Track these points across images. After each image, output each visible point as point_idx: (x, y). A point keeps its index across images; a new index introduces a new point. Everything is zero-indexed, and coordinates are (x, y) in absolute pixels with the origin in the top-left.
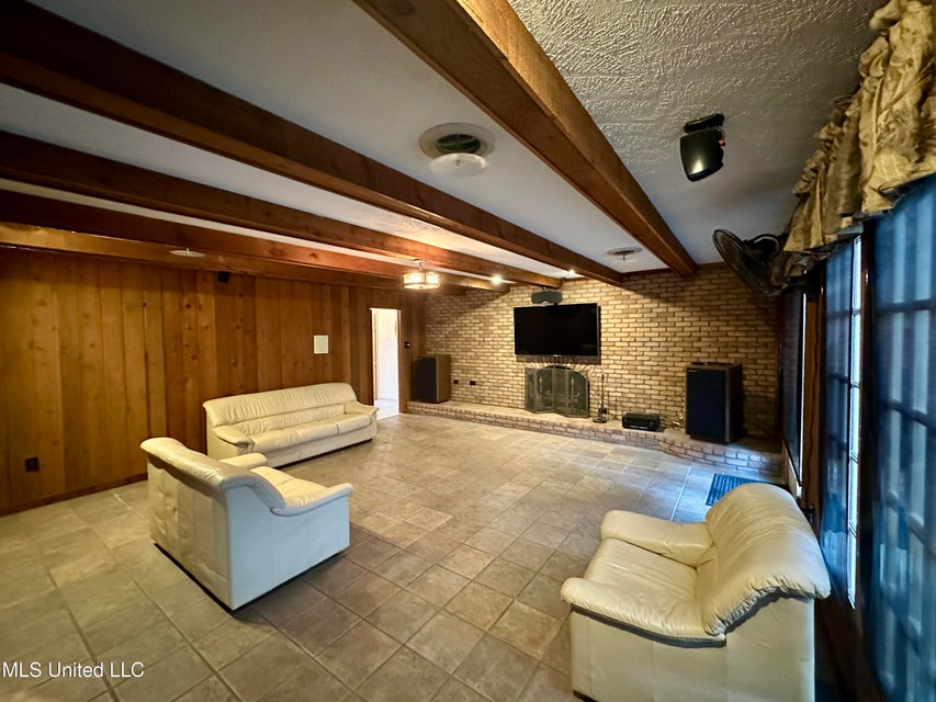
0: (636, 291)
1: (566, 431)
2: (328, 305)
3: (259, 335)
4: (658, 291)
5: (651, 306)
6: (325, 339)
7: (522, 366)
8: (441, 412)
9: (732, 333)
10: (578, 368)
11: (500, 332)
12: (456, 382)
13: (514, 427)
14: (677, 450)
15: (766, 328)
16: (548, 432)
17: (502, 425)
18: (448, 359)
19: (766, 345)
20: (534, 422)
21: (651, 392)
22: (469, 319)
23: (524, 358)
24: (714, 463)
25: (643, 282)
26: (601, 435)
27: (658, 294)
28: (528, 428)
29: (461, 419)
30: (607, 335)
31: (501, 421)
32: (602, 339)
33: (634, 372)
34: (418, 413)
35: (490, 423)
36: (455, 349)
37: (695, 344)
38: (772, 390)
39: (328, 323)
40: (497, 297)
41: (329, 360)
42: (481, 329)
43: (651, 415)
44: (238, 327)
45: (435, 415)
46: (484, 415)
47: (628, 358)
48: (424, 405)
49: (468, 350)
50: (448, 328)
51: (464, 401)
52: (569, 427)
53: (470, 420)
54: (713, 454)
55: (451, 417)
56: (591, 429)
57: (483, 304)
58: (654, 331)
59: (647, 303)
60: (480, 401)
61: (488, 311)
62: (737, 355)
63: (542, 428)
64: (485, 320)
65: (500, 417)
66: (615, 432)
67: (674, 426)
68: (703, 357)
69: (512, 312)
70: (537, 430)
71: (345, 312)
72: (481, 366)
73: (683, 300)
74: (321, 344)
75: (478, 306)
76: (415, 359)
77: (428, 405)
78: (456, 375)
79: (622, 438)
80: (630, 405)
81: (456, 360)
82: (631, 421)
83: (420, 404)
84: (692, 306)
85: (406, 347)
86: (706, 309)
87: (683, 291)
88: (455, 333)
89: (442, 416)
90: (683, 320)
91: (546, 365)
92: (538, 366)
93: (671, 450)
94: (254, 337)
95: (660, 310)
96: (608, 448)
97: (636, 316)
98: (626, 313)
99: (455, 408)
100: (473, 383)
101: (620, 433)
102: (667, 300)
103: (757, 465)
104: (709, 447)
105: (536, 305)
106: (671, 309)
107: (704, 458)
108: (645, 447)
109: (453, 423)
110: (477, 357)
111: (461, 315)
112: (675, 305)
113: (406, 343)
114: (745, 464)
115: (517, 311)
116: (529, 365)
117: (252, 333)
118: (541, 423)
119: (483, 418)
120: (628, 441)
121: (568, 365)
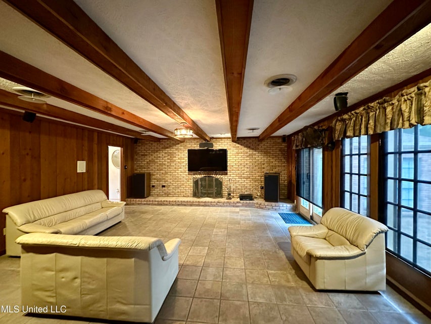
0: (241, 145)
1: (217, 205)
2: (86, 143)
3: (42, 160)
4: (250, 145)
5: (247, 151)
6: (84, 163)
7: (191, 177)
8: (148, 203)
9: (275, 162)
10: (218, 176)
11: (179, 161)
12: (153, 186)
13: (191, 205)
14: (262, 206)
15: (284, 160)
16: (209, 206)
17: (185, 205)
18: (150, 175)
19: (284, 166)
20: (202, 202)
21: (247, 185)
22: (162, 154)
23: (193, 172)
24: (276, 209)
25: (244, 141)
26: (232, 204)
27: (250, 146)
28: (199, 205)
29: (161, 205)
30: (230, 162)
31: (184, 203)
32: (228, 164)
33: (240, 177)
34: (133, 204)
35: (179, 205)
36: (153, 169)
37: (263, 166)
38: (286, 182)
39: (86, 153)
40: (178, 144)
41: (86, 176)
42: (168, 159)
43: (247, 194)
44: (28, 154)
45: (144, 204)
46: (175, 202)
47: (238, 172)
48: (138, 200)
49: (162, 170)
50: (149, 158)
51: (158, 196)
52: (218, 202)
53: (167, 205)
54: (275, 206)
55: (155, 205)
56: (227, 202)
57: (170, 147)
58: (248, 161)
59: (246, 150)
60: (167, 195)
61: (173, 150)
62: (276, 170)
63: (205, 205)
64: (171, 155)
65: (184, 202)
66: (237, 202)
67: (256, 198)
68: (265, 171)
69: (187, 151)
70: (203, 206)
71: (95, 147)
72: (168, 177)
73: (258, 149)
74: (81, 167)
75: (167, 148)
76: (129, 175)
77: (140, 200)
78: (153, 183)
79: (241, 204)
80: (239, 191)
81: (154, 175)
82: (242, 197)
83: (135, 200)
84: (261, 152)
85: (126, 168)
86: (266, 153)
87: (258, 146)
88: (153, 161)
89: (149, 204)
90: (258, 157)
91: (203, 176)
92: (199, 176)
93: (260, 207)
94: (39, 162)
95: (250, 153)
96: (237, 209)
97: (242, 155)
98: (238, 153)
99: (157, 200)
100: (164, 186)
101: (240, 202)
102: (253, 149)
103: (289, 208)
104: (273, 204)
105: (201, 148)
106: (254, 153)
107: (272, 209)
108: (249, 207)
109: (158, 207)
110: (166, 173)
111: (157, 151)
112: (255, 150)
113: (125, 166)
114: (285, 208)
115: (190, 151)
116: (194, 176)
117: (37, 158)
118: (205, 202)
119: (175, 203)
120: (243, 206)
121: (213, 176)
